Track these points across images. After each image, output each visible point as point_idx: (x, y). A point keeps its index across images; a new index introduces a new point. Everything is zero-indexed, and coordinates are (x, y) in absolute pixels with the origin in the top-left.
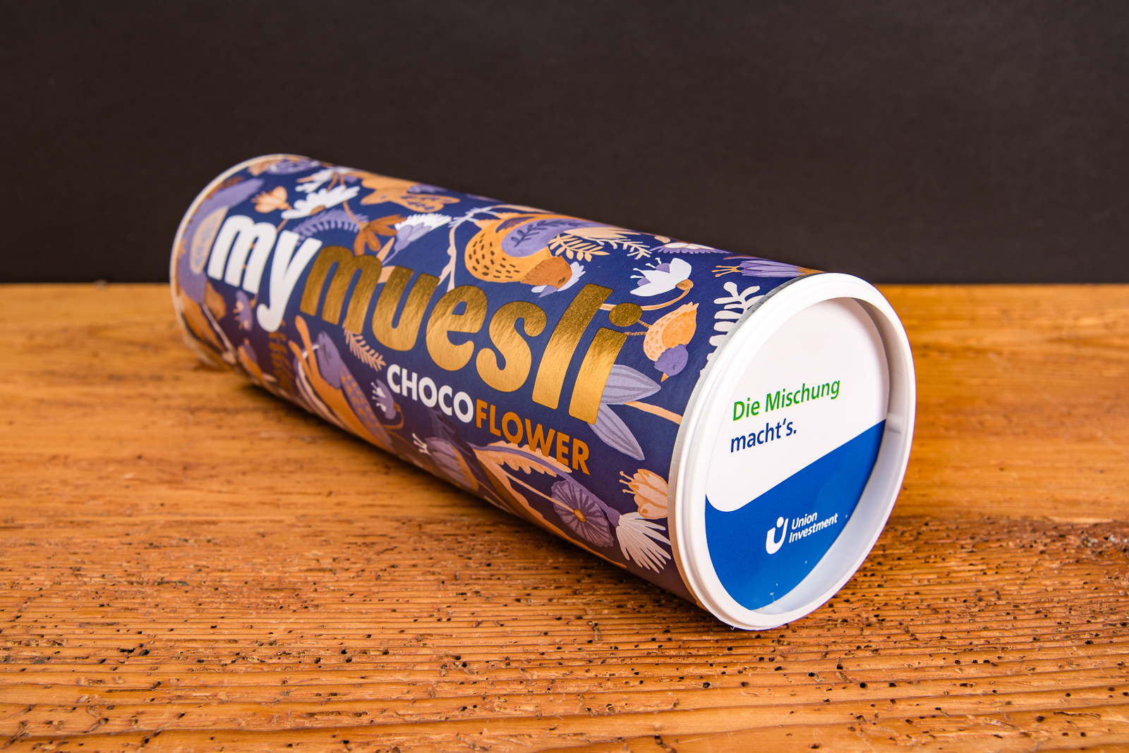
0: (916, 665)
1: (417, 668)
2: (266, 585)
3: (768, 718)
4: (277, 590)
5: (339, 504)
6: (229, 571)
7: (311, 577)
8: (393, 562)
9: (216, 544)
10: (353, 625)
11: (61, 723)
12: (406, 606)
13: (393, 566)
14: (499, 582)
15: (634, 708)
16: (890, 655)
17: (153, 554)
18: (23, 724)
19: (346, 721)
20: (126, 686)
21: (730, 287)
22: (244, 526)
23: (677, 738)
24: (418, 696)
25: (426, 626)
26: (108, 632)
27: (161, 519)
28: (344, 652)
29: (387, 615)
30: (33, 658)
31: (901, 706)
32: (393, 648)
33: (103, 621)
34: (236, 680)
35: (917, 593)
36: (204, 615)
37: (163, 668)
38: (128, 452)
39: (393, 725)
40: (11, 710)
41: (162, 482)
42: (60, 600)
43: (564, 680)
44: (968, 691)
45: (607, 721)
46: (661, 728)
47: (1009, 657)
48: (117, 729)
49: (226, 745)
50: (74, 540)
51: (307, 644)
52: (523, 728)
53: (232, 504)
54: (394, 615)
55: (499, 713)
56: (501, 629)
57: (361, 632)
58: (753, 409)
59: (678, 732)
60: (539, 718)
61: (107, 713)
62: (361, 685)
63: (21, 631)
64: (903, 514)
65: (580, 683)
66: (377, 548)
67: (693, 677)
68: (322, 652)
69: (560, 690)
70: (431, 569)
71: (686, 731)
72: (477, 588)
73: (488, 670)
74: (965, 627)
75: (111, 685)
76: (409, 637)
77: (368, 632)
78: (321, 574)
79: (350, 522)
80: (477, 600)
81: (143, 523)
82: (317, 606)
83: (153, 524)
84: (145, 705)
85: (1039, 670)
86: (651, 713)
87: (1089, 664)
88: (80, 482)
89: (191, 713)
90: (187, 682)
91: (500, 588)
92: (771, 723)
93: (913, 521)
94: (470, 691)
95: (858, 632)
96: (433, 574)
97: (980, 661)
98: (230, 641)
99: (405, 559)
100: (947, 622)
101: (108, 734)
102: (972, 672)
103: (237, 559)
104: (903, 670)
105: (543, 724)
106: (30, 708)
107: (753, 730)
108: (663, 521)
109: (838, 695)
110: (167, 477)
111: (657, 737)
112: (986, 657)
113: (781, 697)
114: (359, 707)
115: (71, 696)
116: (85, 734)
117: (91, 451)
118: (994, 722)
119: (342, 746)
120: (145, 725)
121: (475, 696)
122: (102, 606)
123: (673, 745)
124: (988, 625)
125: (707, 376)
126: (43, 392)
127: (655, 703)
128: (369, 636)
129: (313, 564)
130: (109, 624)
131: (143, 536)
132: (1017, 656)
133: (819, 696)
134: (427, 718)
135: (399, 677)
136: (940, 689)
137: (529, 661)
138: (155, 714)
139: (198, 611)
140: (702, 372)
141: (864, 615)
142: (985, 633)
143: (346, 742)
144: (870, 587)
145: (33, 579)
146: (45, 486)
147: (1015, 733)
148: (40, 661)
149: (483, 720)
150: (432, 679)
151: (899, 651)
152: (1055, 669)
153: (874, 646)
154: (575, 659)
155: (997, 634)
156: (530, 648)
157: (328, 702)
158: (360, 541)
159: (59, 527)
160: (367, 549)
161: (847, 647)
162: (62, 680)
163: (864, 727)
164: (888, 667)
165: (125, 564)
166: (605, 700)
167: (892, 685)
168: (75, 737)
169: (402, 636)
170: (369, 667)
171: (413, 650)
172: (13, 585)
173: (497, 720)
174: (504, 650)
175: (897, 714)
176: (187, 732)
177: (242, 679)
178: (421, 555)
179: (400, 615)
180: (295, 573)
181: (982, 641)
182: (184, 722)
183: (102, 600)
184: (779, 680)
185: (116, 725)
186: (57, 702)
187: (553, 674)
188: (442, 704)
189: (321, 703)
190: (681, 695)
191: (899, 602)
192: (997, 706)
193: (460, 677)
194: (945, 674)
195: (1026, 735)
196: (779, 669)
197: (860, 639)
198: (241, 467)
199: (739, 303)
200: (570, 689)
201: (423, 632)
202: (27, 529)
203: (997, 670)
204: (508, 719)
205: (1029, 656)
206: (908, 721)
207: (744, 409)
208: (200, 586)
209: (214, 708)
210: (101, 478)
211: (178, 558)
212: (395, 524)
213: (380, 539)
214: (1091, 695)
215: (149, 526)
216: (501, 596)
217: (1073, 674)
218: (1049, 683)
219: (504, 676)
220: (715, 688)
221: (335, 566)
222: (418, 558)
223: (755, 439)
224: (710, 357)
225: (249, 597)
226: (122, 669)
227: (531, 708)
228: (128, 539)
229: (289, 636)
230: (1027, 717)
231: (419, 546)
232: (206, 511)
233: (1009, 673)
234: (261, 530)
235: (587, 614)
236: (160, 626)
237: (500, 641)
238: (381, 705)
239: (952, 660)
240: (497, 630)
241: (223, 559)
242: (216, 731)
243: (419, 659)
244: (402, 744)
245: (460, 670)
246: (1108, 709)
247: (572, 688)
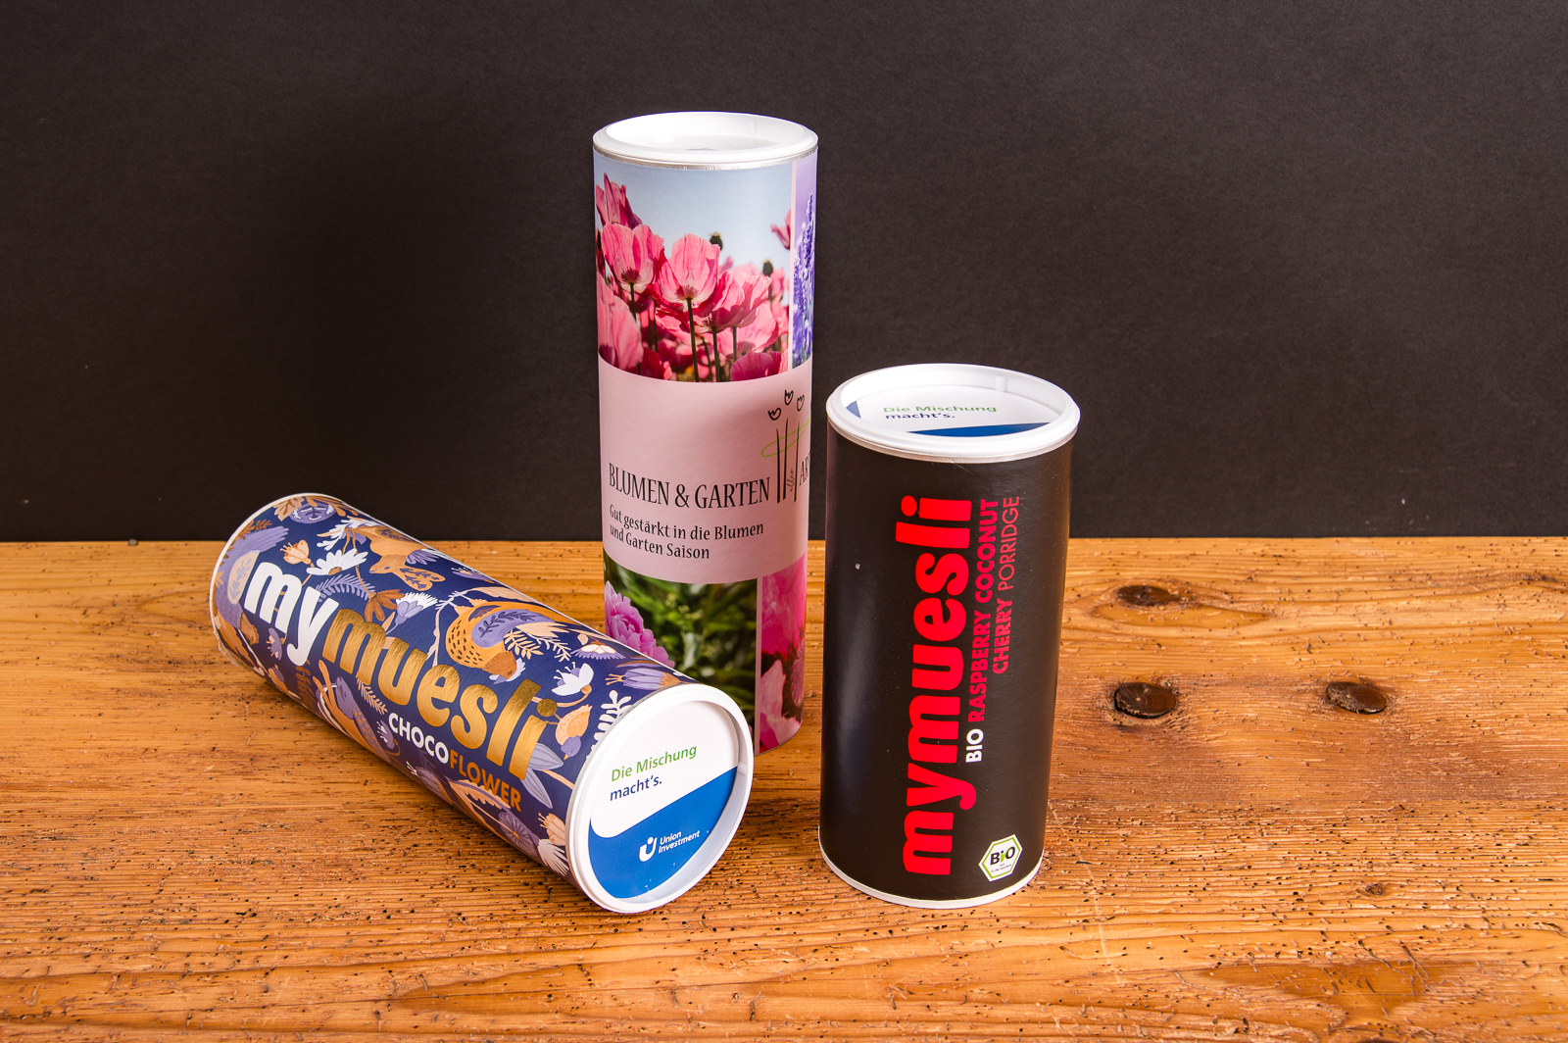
0: (752, 915)
1: (433, 921)
2: (328, 862)
3: (650, 952)
4: (336, 866)
5: (373, 792)
6: (301, 851)
7: (359, 855)
8: (415, 842)
9: (287, 829)
10: (390, 892)
11: (210, 963)
12: (425, 877)
13: (415, 846)
14: (488, 857)
15: (568, 947)
16: (738, 909)
17: (243, 839)
18: (187, 965)
19: (390, 958)
20: (246, 938)
21: (613, 695)
22: (306, 812)
23: (591, 965)
24: (434, 941)
25: (439, 891)
26: (225, 900)
27: (243, 807)
28: (385, 911)
29: (412, 884)
30: (180, 920)
31: (733, 943)
32: (417, 908)
33: (220, 892)
34: (317, 933)
35: (771, 863)
36: (288, 887)
37: (268, 926)
38: (203, 745)
39: (419, 960)
40: (177, 956)
41: (237, 773)
42: (186, 877)
43: (526, 928)
44: (778, 933)
45: (550, 955)
46: (582, 960)
47: (813, 909)
48: (247, 967)
49: (316, 975)
50: (183, 828)
51: (361, 906)
52: (499, 961)
53: (294, 794)
54: (417, 883)
55: (485, 950)
56: (488, 893)
57: (395, 897)
58: (628, 772)
59: (593, 961)
60: (509, 954)
61: (238, 957)
62: (397, 934)
63: (167, 901)
64: (783, 797)
65: (536, 930)
66: (403, 830)
67: (607, 925)
68: (371, 912)
69: (523, 935)
70: (442, 848)
71: (598, 961)
72: (474, 862)
73: (479, 923)
74: (793, 888)
75: (236, 938)
76: (428, 900)
77: (400, 897)
78: (366, 852)
79: (383, 808)
80: (473, 871)
81: (230, 812)
82: (364, 878)
83: (238, 811)
84: (261, 951)
85: (828, 918)
86: (578, 949)
87: (861, 913)
88: (173, 774)
89: (292, 956)
90: (285, 935)
91: (489, 862)
92: (650, 955)
93: (789, 803)
94: (467, 937)
95: (722, 892)
96: (443, 851)
97: (794, 913)
98: (309, 905)
99: (424, 839)
100: (784, 885)
101: (242, 970)
102: (786, 920)
103: (305, 842)
104: (743, 919)
105: (511, 958)
106: (188, 955)
107: (638, 960)
108: (563, 848)
109: (698, 936)
110: (240, 769)
111: (580, 965)
112: (798, 910)
113: (662, 938)
114: (397, 949)
115: (212, 946)
116: (228, 971)
117: (173, 744)
118: (787, 953)
119: (388, 974)
120: (264, 963)
121: (470, 940)
122: (216, 881)
123: (588, 969)
124: (809, 886)
125: (590, 760)
126: (116, 680)
127: (582, 943)
128: (401, 900)
129: (359, 845)
130: (224, 895)
131: (232, 823)
132: (818, 909)
133: (684, 937)
134: (440, 955)
135: (422, 928)
136: (761, 932)
137: (505, 915)
138: (269, 956)
139: (283, 884)
140: (588, 757)
141: (730, 879)
142: (804, 893)
143: (390, 972)
144: (740, 858)
145: (162, 860)
146: (148, 779)
147: (797, 959)
148: (186, 922)
149: (474, 956)
150: (443, 929)
151: (744, 906)
152: (840, 917)
153: (729, 902)
154: (535, 914)
155: (812, 893)
156: (507, 907)
157: (377, 946)
158: (391, 824)
159: (169, 816)
160: (396, 831)
161: (712, 903)
162: (204, 935)
163: (706, 956)
164: (734, 917)
165: (225, 847)
166: (550, 942)
167: (733, 929)
168: (222, 972)
169: (423, 899)
170: (402, 922)
171: (431, 909)
172: (150, 865)
173: (483, 955)
174: (490, 908)
175: (729, 949)
176: (291, 968)
177: (320, 932)
178: (434, 836)
179: (421, 884)
180: (347, 852)
181: (801, 898)
182: (288, 961)
183: (216, 876)
184: (662, 927)
185: (245, 964)
186: (204, 950)
187: (520, 924)
188: (449, 946)
189: (373, 947)
190: (599, 937)
191: (756, 870)
192: (793, 942)
193: (461, 928)
194: (768, 921)
195: (804, 961)
196: (664, 919)
197: (723, 897)
198: (297, 758)
199: (615, 709)
200: (530, 935)
201: (436, 896)
202: (146, 819)
203: (802, 918)
204: (490, 955)
205: (826, 908)
206: (734, 953)
207: (618, 773)
208: (282, 864)
209: (306, 952)
210: (189, 771)
211: (262, 841)
212: (416, 810)
213: (406, 823)
214: (854, 935)
215: (235, 814)
216: (489, 867)
217: (848, 921)
218: (831, 927)
219: (488, 926)
220: (621, 933)
221: (375, 846)
222: (433, 838)
223: (629, 791)
224: (593, 747)
225: (317, 872)
226: (241, 927)
227: (504, 948)
228: (222, 826)
229: (348, 901)
230: (807, 949)
231: (433, 828)
232: (276, 800)
233: (809, 920)
234: (319, 816)
235: (546, 881)
236: (260, 895)
237: (487, 902)
238: (411, 947)
239: (776, 912)
240: (485, 893)
241: (294, 841)
242: (310, 967)
243: (434, 915)
244: (425, 972)
245: (461, 923)
246: (859, 944)
247: (531, 934)
